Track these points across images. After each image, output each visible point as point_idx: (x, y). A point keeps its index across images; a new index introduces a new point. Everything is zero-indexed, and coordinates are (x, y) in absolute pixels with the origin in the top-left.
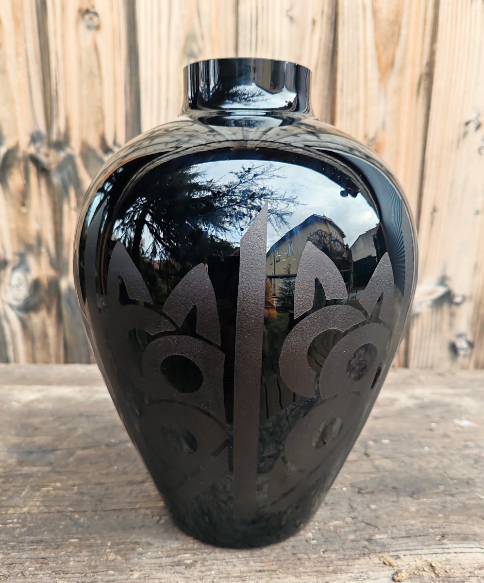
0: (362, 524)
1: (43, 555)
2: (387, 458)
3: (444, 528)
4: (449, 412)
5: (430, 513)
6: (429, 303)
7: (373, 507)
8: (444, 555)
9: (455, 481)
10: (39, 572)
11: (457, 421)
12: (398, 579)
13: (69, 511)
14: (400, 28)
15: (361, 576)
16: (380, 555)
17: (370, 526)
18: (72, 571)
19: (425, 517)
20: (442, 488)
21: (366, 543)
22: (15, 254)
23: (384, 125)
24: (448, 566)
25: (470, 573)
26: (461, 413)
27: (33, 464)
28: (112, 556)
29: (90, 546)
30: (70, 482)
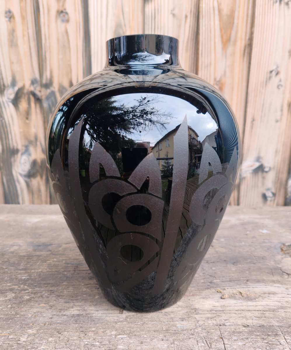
0: (208, 276)
1: (51, 289)
2: (222, 247)
3: (248, 277)
4: (257, 226)
5: (242, 271)
6: (251, 171)
7: (214, 268)
8: (247, 288)
9: (257, 258)
10: (50, 296)
11: (261, 231)
12: (223, 297)
13: (62, 271)
14: (234, 19)
15: (205, 297)
16: (216, 288)
17: (211, 277)
18: (66, 295)
19: (239, 273)
20: (249, 260)
21: (209, 284)
22: (22, 146)
23: (225, 73)
24: (248, 293)
25: (259, 295)
26: (263, 227)
27: (41, 251)
28: (84, 289)
29: (74, 285)
30: (61, 259)
